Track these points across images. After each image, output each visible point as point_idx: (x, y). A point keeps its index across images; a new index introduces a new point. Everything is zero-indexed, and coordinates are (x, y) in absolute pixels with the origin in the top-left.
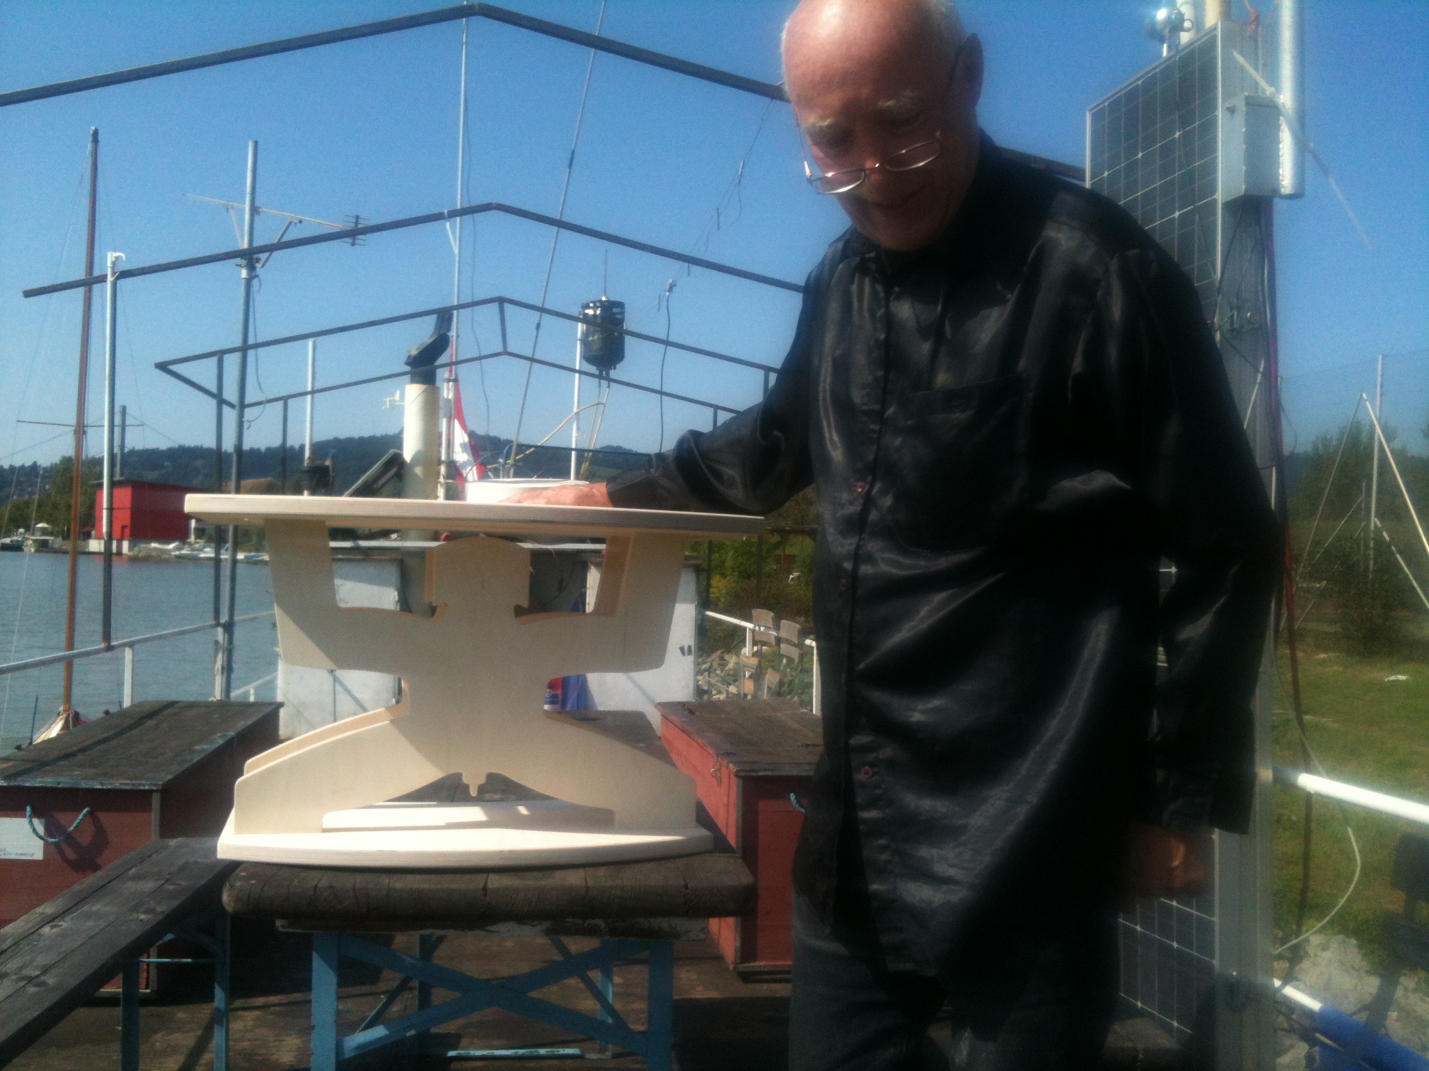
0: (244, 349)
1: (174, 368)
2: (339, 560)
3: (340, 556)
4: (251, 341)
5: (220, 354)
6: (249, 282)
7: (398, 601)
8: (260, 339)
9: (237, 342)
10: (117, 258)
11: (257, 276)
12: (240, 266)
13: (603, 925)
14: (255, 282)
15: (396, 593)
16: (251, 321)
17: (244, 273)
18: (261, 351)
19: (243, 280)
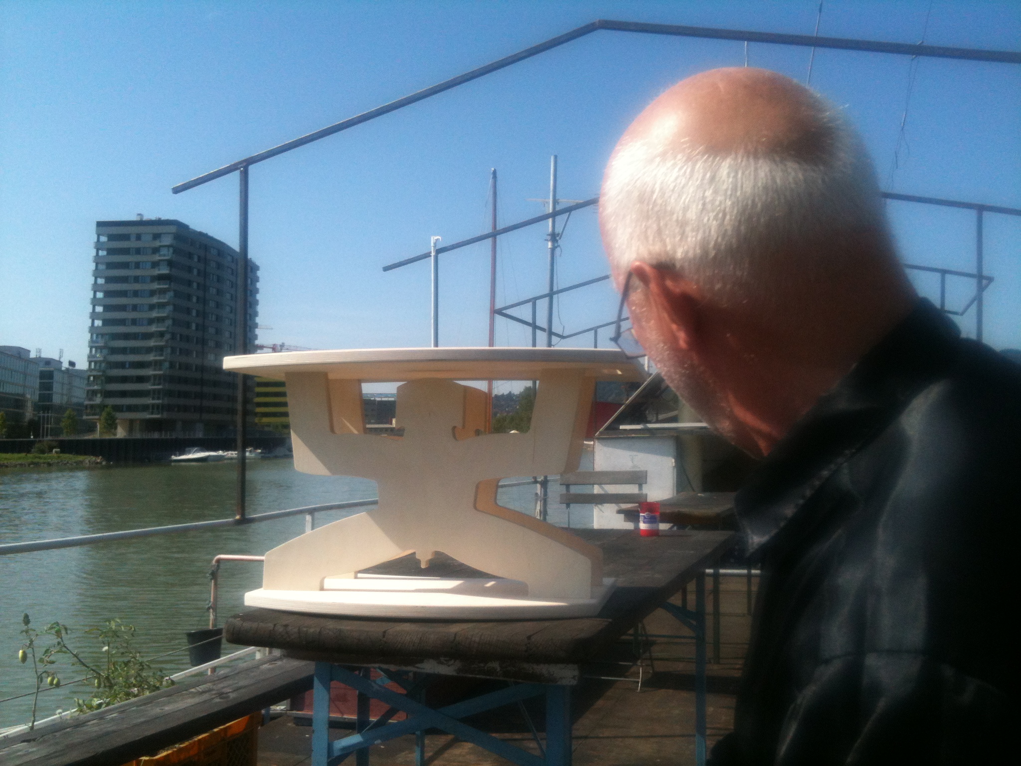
0: (551, 295)
1: (508, 312)
2: (633, 438)
3: (633, 435)
4: (555, 289)
5: (534, 301)
6: (553, 250)
7: (675, 466)
8: (560, 288)
9: (546, 291)
10: (437, 240)
11: (559, 246)
12: (547, 240)
13: (499, 669)
14: (558, 251)
15: (673, 460)
16: (555, 275)
17: (550, 245)
18: (560, 294)
19: (549, 250)
